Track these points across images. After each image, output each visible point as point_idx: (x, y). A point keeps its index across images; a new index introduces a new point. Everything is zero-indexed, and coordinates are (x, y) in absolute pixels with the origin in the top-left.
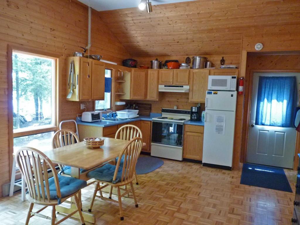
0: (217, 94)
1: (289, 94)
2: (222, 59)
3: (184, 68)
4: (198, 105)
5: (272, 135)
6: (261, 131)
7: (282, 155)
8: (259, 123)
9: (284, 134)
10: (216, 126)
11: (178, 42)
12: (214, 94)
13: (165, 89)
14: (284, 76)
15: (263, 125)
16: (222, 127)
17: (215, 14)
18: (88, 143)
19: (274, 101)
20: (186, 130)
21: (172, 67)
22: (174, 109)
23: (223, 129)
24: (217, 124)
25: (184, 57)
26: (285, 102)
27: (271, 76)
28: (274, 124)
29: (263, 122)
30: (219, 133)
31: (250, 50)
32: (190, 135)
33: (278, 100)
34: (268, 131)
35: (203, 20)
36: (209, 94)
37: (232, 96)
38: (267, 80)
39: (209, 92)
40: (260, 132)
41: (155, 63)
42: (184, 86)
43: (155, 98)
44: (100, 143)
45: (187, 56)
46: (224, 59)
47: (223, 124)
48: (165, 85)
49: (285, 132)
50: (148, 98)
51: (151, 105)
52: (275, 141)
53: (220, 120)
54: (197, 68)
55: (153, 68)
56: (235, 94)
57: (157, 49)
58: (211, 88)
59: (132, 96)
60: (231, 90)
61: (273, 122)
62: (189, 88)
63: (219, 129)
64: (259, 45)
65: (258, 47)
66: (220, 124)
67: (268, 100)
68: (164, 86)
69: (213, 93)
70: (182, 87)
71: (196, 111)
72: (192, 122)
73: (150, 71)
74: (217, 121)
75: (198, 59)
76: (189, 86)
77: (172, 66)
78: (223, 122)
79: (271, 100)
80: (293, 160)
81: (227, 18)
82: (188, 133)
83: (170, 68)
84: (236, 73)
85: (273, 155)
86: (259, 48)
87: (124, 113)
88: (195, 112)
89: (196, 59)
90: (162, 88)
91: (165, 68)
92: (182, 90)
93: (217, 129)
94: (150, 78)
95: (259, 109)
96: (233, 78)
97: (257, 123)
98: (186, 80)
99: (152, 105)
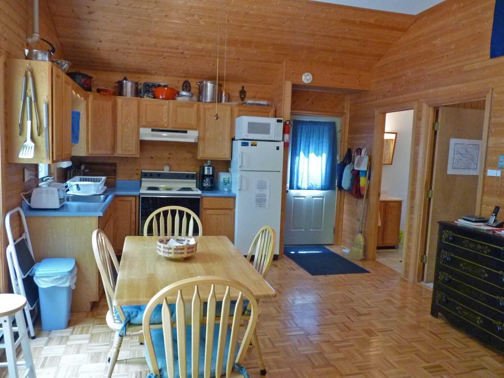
0: (256, 145)
1: (328, 145)
2: (242, 89)
3: (187, 99)
4: (207, 163)
5: (309, 203)
6: (296, 198)
7: (321, 228)
8: (295, 187)
9: (323, 199)
10: (257, 196)
11: (182, 53)
12: (252, 145)
13: (153, 136)
14: (323, 121)
15: (299, 188)
16: (265, 196)
17: (269, 19)
18: (167, 251)
19: (312, 155)
20: (205, 207)
21: (164, 96)
22: (163, 170)
23: (266, 199)
24: (258, 192)
25: (179, 79)
26: (325, 156)
27: (308, 120)
28: (312, 187)
29: (299, 185)
30: (260, 207)
31: (296, 82)
32: (211, 214)
33: (316, 154)
34: (305, 197)
35: (246, 25)
36: (245, 146)
37: (278, 148)
38: (304, 127)
39: (245, 143)
40: (295, 200)
41: (128, 86)
42: (188, 131)
43: (134, 153)
44: (191, 250)
45: (185, 79)
46: (245, 89)
47: (267, 192)
48: (153, 128)
49: (323, 197)
50: (119, 152)
51: (115, 165)
52: (313, 211)
53: (262, 186)
54: (208, 101)
55: (125, 94)
56: (281, 145)
57: (134, 60)
58: (246, 136)
59: (90, 150)
60: (276, 140)
61: (310, 185)
62: (197, 135)
63: (261, 201)
64: (308, 75)
65: (307, 78)
66: (262, 192)
67: (304, 154)
68: (150, 129)
69: (250, 144)
70: (186, 132)
71: (211, 174)
72: (204, 191)
73: (119, 100)
74: (258, 188)
75: (210, 85)
76: (197, 132)
77: (164, 94)
78: (266, 188)
79: (309, 153)
80: (332, 232)
81: (281, 29)
82: (209, 212)
83: (161, 97)
84: (270, 113)
85: (311, 230)
86: (308, 80)
87: (89, 184)
88: (208, 176)
89: (206, 86)
90: (147, 134)
91: (149, 97)
92: (186, 137)
93: (257, 200)
94: (122, 114)
95: (294, 167)
96: (278, 121)
97: (291, 188)
98: (193, 121)
99: (118, 165)
